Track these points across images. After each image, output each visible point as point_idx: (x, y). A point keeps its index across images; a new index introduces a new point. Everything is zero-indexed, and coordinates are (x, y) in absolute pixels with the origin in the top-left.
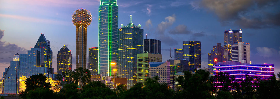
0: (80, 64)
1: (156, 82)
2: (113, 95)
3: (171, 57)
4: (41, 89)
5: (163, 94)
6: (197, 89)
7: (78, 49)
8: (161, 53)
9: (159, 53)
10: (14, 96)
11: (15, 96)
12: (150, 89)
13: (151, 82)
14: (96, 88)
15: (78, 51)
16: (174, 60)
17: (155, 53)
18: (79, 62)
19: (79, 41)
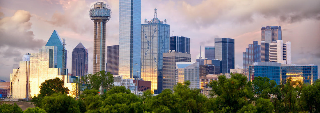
0: (98, 65)
1: (187, 88)
2: (139, 103)
3: (200, 56)
4: (58, 95)
5: (195, 101)
6: (233, 96)
7: (96, 48)
8: (189, 52)
9: (188, 52)
10: (24, 101)
11: (26, 102)
12: (180, 96)
13: (181, 87)
14: (120, 95)
15: (96, 50)
16: (204, 60)
17: (183, 52)
18: (97, 63)
19: (97, 38)
